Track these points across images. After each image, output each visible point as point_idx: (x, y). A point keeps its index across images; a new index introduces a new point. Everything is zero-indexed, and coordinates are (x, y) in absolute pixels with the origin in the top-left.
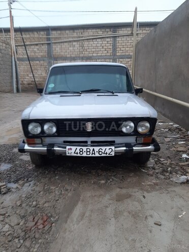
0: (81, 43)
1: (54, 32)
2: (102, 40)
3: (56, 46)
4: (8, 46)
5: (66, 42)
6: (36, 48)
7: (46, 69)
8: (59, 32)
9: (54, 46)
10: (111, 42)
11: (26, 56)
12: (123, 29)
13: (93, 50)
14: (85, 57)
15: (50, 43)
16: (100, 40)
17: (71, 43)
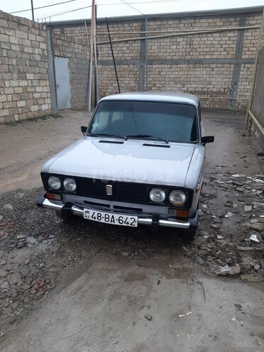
0: (189, 39)
1: (151, 23)
2: (222, 35)
3: (152, 44)
4: (85, 48)
5: (167, 37)
6: (124, 47)
7: (136, 76)
8: (159, 23)
9: (149, 44)
10: (235, 39)
11: (112, 58)
12: (256, 18)
13: (205, 50)
14: (193, 60)
15: (144, 39)
16: (218, 35)
17: (174, 40)
